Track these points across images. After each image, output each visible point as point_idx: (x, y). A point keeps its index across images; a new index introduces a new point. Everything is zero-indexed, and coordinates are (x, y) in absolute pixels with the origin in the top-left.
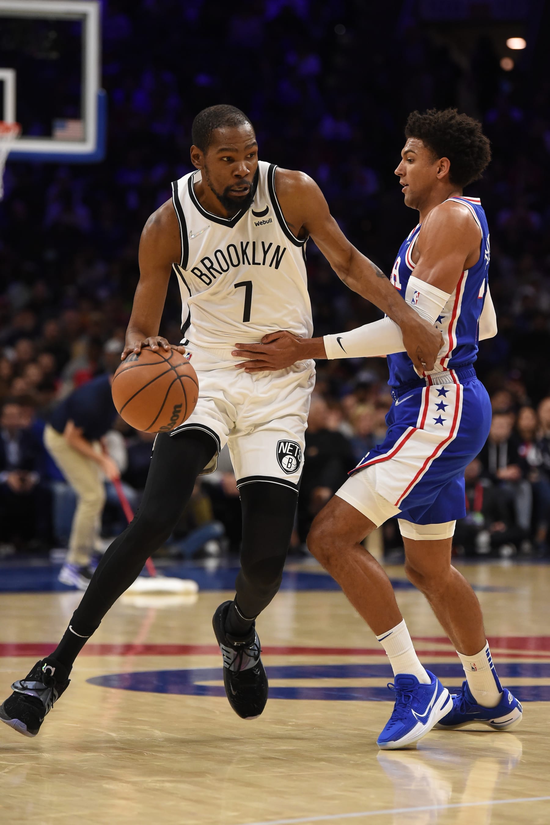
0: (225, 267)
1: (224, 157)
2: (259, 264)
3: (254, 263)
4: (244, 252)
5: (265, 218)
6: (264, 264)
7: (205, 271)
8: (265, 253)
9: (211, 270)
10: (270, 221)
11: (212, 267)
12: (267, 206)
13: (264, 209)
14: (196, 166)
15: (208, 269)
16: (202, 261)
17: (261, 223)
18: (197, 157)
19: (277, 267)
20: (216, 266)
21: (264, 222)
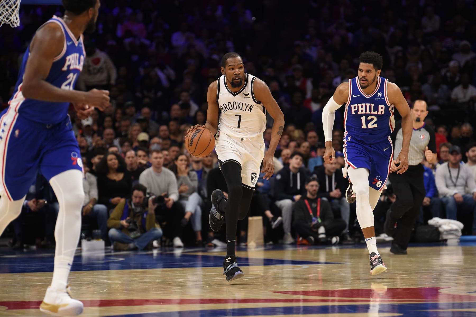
0: (231, 108)
1: (231, 68)
2: (244, 110)
3: (242, 110)
4: (238, 106)
5: (248, 96)
6: (246, 110)
7: (224, 108)
8: (246, 107)
9: (226, 108)
10: (249, 98)
11: (226, 107)
12: (249, 93)
13: (247, 93)
14: (223, 74)
15: (225, 108)
16: (223, 105)
17: (246, 98)
18: (223, 70)
19: (250, 112)
20: (228, 107)
21: (247, 98)
